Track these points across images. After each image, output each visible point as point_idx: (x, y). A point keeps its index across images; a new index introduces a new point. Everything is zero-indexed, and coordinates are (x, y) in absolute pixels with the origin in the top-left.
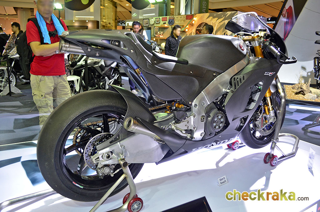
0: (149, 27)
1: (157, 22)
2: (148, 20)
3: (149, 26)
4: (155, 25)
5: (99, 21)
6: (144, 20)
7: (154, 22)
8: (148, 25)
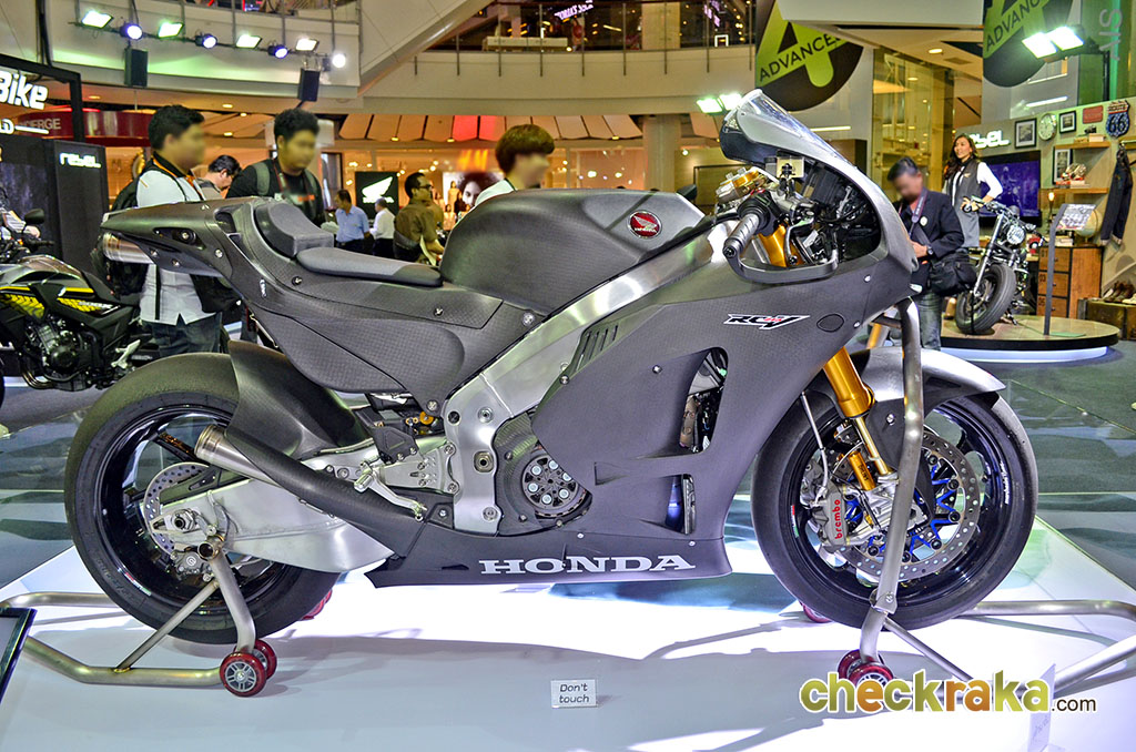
0: (1037, 149)
1: (1065, 127)
2: (1033, 123)
3: (1035, 145)
4: (1059, 141)
5: (865, 142)
6: (1018, 125)
7: (1055, 128)
8: (1032, 143)
